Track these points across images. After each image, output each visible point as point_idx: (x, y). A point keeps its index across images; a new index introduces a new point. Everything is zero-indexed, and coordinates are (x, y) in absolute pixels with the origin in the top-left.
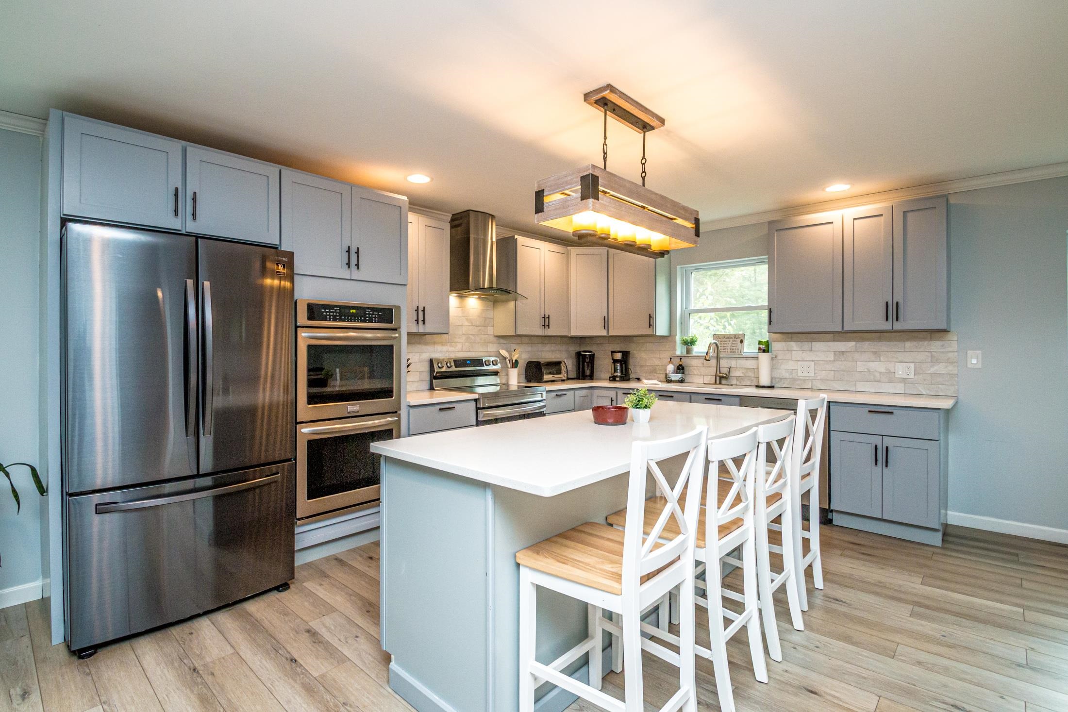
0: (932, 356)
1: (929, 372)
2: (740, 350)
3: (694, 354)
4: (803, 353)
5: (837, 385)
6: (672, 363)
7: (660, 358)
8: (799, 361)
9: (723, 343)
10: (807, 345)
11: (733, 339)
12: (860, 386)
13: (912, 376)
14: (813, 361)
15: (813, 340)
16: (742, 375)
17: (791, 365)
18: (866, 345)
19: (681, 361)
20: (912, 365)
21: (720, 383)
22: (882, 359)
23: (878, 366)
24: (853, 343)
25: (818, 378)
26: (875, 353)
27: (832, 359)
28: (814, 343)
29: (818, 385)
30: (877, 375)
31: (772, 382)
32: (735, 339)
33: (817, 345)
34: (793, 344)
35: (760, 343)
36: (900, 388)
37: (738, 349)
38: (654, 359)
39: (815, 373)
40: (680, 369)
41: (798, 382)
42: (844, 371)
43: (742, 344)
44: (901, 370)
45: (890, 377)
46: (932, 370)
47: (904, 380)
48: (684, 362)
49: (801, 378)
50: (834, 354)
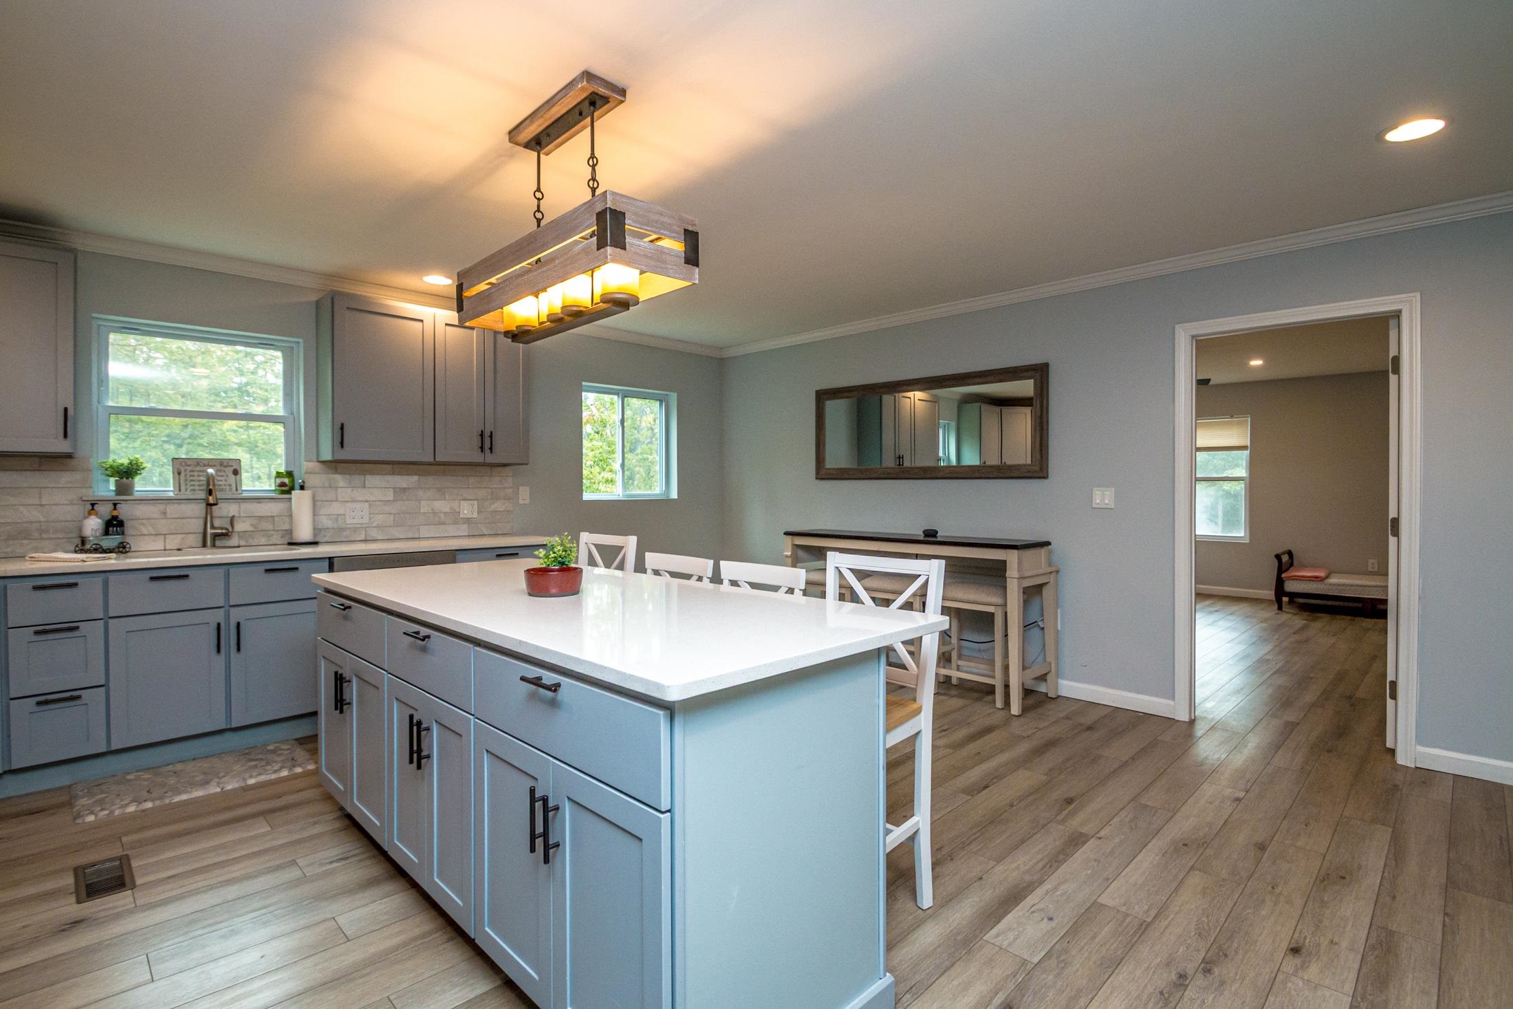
0: (492, 493)
1: (490, 510)
2: (234, 489)
3: (137, 495)
4: (352, 490)
5: (397, 533)
6: (96, 514)
7: (41, 505)
8: (346, 502)
9: (196, 474)
10: (357, 479)
11: (218, 468)
12: (424, 532)
13: (475, 515)
14: (366, 501)
15: (364, 473)
16: (251, 529)
17: (336, 508)
18: (430, 480)
19: (115, 509)
20: (476, 502)
21: (214, 546)
22: (447, 496)
23: (442, 506)
24: (416, 478)
25: (375, 524)
26: (439, 490)
27: (391, 498)
28: (368, 477)
29: (374, 534)
30: (442, 516)
31: (315, 535)
32: (222, 468)
33: (372, 480)
34: (338, 477)
35: (279, 475)
36: (464, 529)
37: (230, 485)
38: (22, 508)
39: (370, 519)
40: (114, 524)
41: (345, 533)
42: (406, 513)
43: (238, 477)
44: (468, 509)
45: (455, 518)
46: (493, 507)
47: (468, 521)
48: (124, 511)
49: (351, 526)
50: (394, 491)
